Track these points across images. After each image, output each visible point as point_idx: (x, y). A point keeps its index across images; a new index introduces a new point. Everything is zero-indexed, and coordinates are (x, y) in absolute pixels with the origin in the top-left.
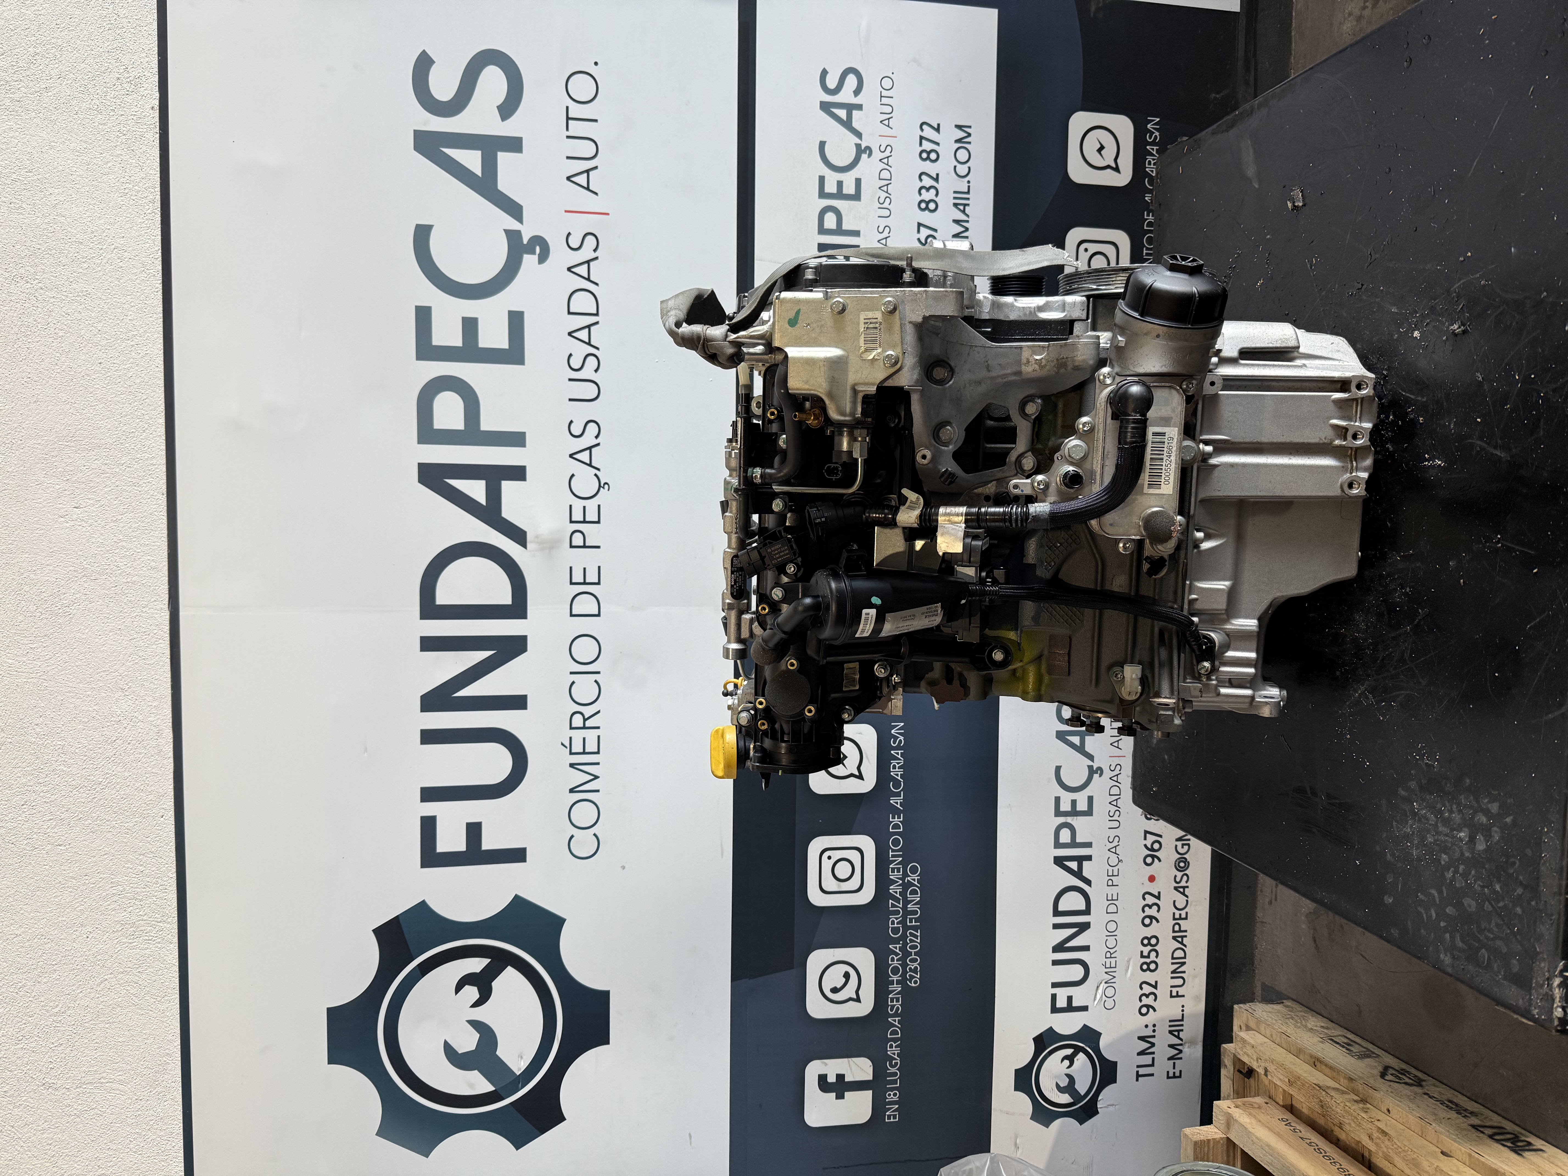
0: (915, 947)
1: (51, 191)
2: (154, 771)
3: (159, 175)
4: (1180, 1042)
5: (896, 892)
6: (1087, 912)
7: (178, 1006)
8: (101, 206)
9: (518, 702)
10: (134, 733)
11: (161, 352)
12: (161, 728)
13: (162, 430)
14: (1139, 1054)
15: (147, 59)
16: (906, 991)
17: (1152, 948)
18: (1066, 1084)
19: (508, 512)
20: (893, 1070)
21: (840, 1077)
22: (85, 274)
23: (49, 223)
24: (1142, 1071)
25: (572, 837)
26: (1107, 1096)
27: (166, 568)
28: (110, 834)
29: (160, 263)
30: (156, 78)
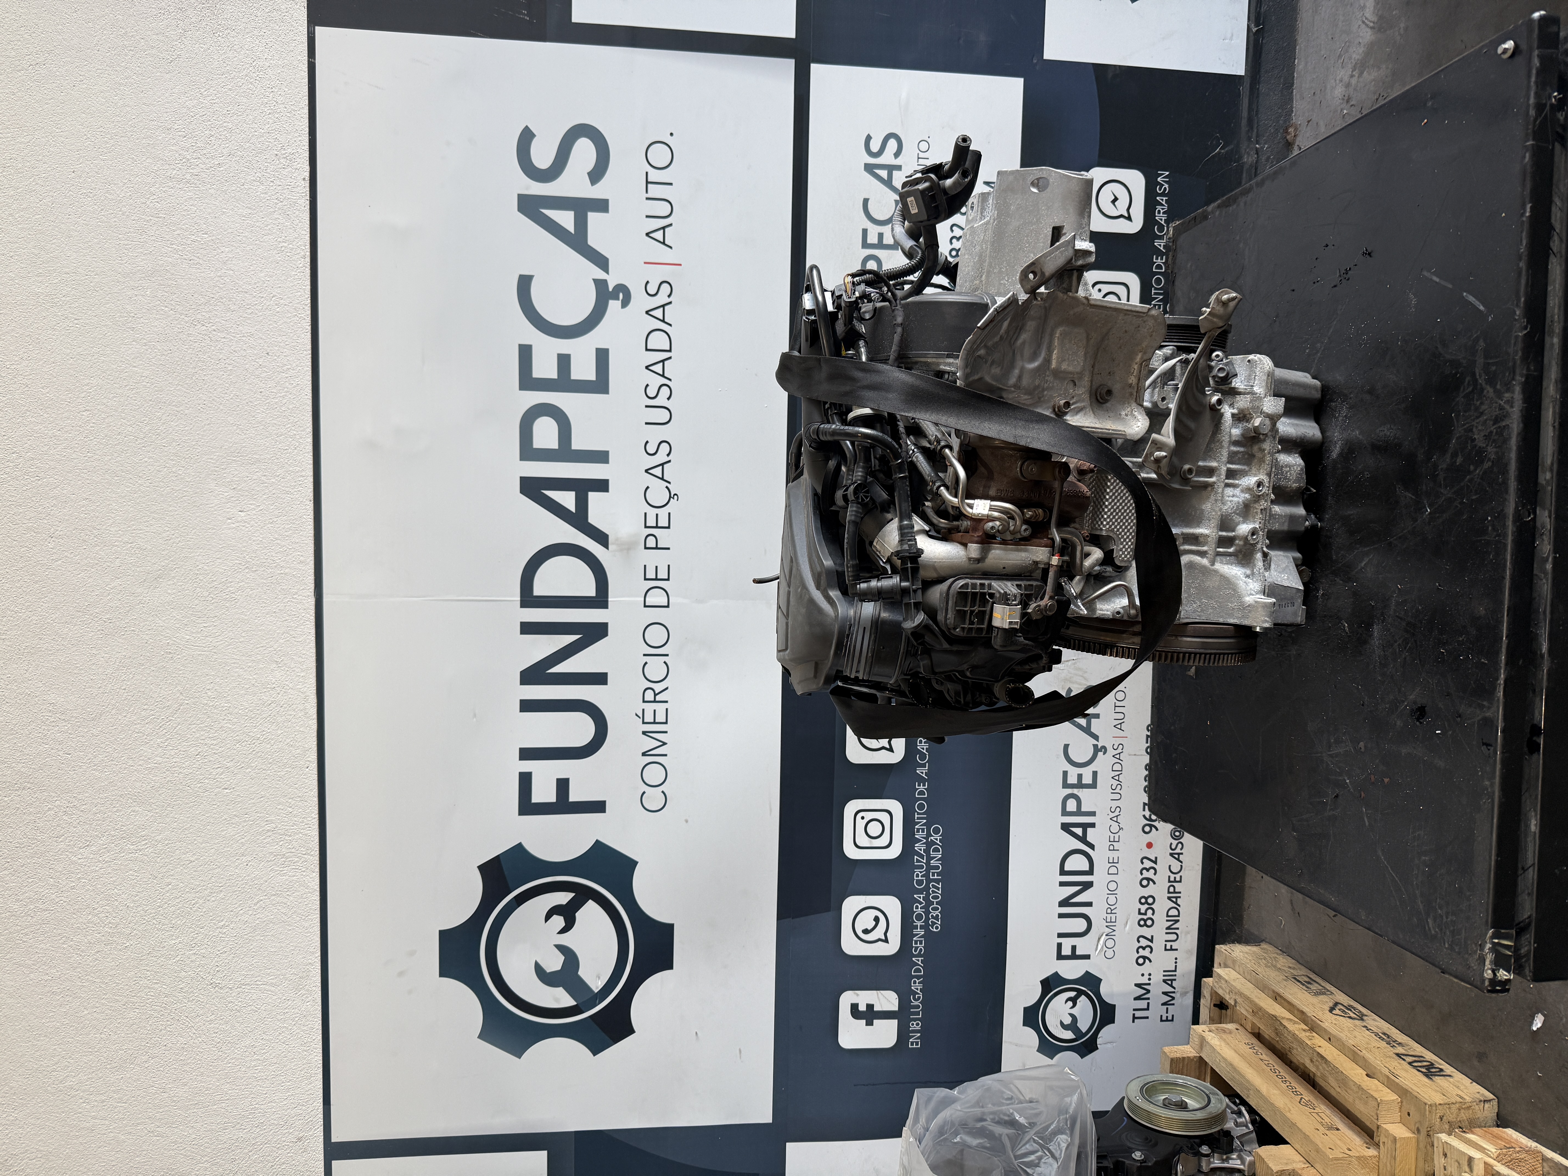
0: (936, 897)
1: (223, 249)
2: (301, 729)
3: (309, 235)
4: (1171, 989)
5: (921, 850)
6: (1090, 872)
7: (319, 924)
8: (263, 261)
9: (600, 679)
10: (285, 697)
11: (310, 383)
12: (307, 694)
13: (310, 448)
14: (1135, 999)
15: (300, 138)
16: (928, 935)
17: (1148, 906)
18: (1069, 1022)
19: (594, 518)
20: (916, 1003)
21: (870, 1007)
22: (249, 319)
23: (220, 276)
24: (1138, 1014)
25: (644, 793)
26: (1106, 1034)
27: (312, 562)
28: (266, 781)
29: (310, 309)
30: (307, 154)
